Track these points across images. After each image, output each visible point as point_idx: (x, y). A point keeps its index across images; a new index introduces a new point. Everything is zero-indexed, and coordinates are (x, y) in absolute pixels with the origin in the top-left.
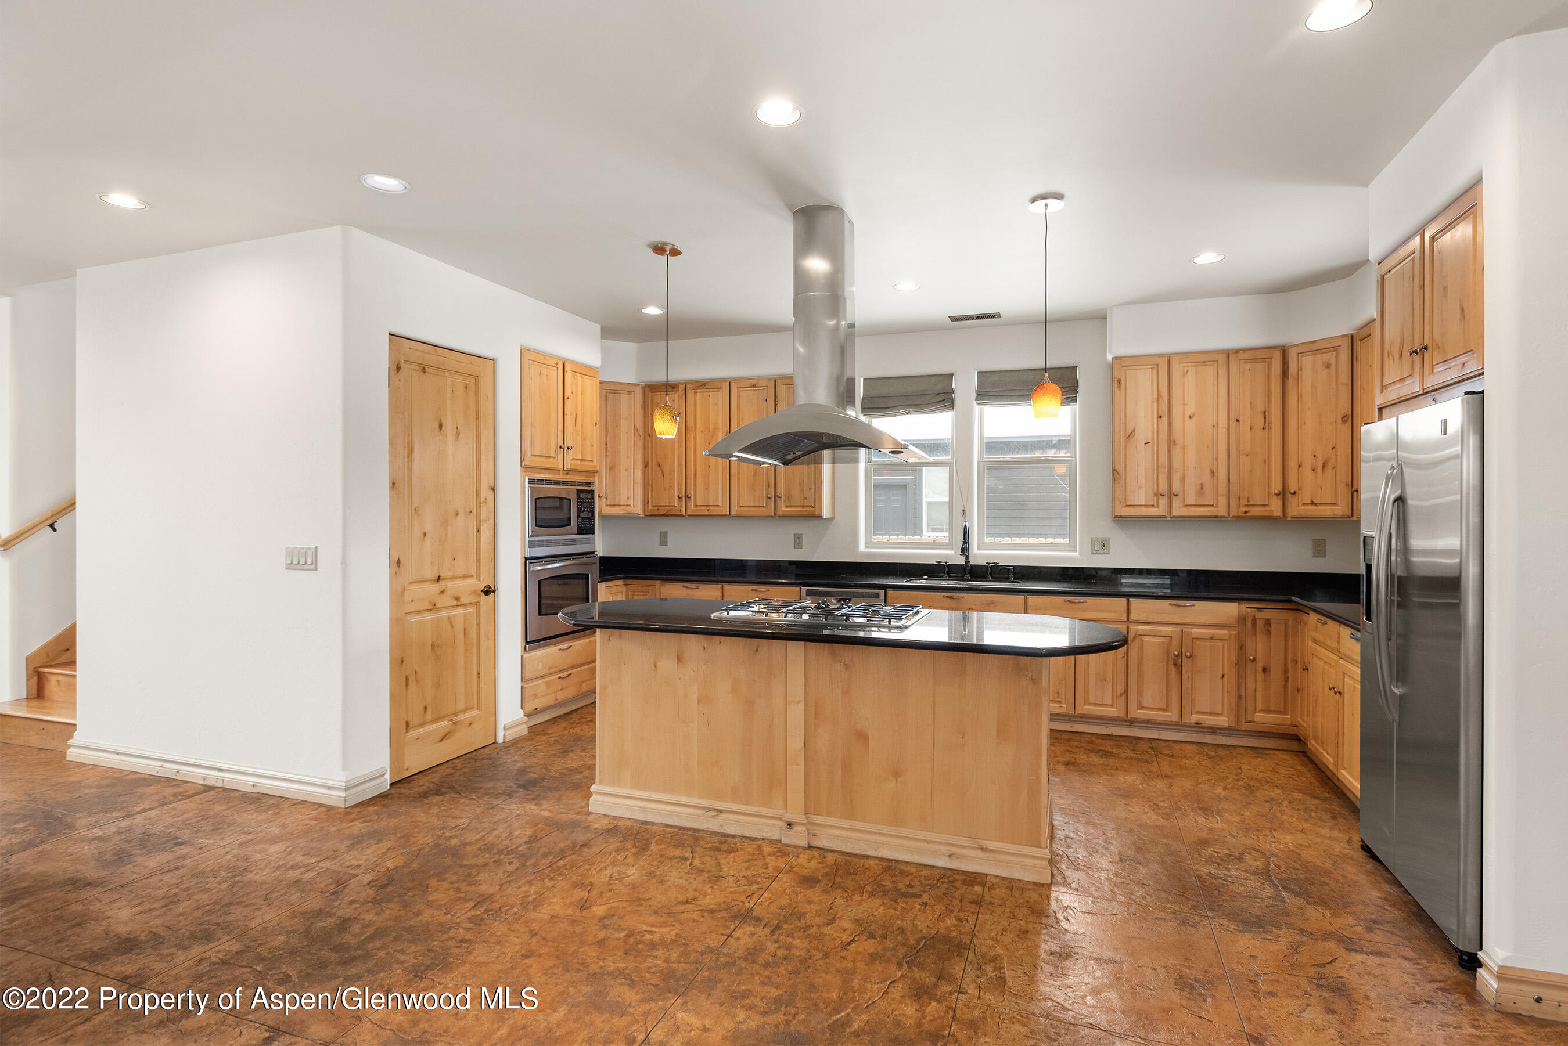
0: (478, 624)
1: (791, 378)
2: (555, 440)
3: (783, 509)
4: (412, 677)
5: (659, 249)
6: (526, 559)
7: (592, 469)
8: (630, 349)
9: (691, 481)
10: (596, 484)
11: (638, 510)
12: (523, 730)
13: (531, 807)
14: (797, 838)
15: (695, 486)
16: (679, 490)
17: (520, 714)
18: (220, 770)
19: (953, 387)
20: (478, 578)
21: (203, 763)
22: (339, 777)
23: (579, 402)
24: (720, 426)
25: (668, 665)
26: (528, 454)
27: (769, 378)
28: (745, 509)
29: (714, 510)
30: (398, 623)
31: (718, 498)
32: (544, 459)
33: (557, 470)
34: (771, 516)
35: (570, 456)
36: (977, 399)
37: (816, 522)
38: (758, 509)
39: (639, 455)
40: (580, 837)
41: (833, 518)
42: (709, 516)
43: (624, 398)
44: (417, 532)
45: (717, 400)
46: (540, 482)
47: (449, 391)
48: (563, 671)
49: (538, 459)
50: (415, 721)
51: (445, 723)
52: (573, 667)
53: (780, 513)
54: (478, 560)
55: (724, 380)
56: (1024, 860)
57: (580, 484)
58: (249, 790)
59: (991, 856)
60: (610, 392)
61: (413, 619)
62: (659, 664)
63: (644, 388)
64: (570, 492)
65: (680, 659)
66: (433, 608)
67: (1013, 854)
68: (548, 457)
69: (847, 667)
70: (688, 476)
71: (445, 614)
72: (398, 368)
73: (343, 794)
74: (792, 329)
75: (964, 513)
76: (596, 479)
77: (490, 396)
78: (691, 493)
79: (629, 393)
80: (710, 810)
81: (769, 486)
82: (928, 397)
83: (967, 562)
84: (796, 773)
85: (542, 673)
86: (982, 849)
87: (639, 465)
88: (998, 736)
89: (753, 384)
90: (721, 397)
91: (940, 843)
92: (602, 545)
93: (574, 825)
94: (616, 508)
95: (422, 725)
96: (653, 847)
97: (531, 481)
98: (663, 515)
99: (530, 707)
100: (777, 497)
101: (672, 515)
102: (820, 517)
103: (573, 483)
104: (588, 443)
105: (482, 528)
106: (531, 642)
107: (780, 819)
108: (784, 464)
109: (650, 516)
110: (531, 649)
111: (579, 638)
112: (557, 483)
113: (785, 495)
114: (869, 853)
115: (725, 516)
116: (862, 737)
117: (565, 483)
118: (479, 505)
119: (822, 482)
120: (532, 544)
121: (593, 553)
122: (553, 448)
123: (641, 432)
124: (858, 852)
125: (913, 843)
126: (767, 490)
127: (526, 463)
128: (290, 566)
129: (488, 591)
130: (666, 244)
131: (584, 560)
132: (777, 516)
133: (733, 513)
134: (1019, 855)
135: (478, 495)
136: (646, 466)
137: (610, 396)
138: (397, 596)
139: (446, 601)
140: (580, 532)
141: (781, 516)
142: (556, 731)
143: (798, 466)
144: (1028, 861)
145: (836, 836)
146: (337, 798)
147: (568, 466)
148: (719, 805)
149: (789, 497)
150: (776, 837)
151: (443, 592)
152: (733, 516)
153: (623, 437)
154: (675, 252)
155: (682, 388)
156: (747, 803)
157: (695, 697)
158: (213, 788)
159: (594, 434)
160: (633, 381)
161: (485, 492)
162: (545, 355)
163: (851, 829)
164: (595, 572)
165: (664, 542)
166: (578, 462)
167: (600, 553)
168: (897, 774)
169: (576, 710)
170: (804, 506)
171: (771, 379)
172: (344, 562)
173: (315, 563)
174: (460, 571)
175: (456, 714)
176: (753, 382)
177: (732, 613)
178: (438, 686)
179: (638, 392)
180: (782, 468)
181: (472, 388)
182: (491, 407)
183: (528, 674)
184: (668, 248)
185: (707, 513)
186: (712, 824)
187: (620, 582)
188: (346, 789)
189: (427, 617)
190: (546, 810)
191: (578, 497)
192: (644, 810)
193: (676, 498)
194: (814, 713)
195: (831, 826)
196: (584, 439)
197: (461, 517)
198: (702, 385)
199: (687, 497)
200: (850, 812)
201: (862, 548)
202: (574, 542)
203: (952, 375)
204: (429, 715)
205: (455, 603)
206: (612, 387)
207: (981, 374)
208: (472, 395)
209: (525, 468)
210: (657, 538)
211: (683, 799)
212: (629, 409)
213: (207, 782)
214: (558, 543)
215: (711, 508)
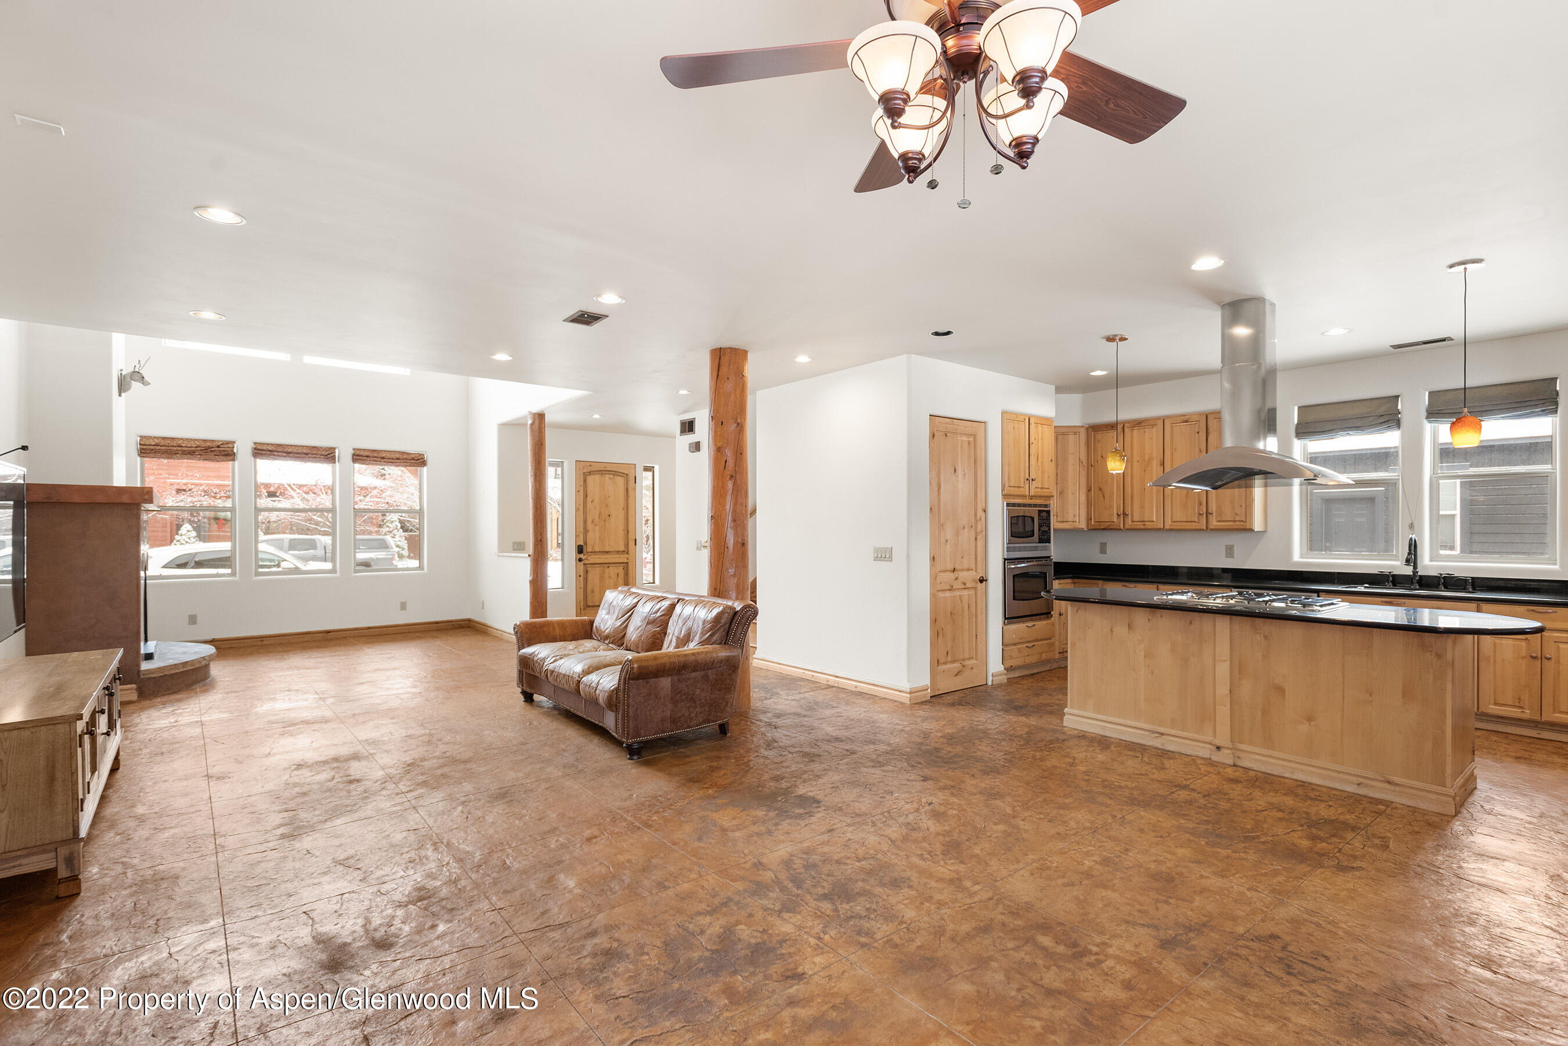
0: (976, 602)
1: (1219, 413)
2: (1024, 475)
3: (1214, 523)
4: (940, 632)
5: (1110, 339)
6: (1005, 559)
7: (1048, 494)
8: (1076, 398)
9: (1128, 502)
10: (1052, 506)
11: (1083, 525)
12: (1004, 679)
13: (1023, 719)
14: (1225, 757)
15: (1132, 505)
16: (1118, 508)
17: (1001, 668)
18: (837, 677)
19: (1399, 407)
20: (976, 571)
21: (827, 672)
22: (906, 686)
23: (1040, 445)
24: (1155, 456)
25: (1121, 630)
26: (1007, 485)
27: (1201, 414)
28: (1178, 524)
29: (1149, 525)
30: (933, 596)
31: (1153, 515)
32: (1016, 489)
33: (1025, 496)
34: (1203, 530)
35: (1034, 485)
36: (1427, 418)
37: (1249, 535)
38: (1188, 524)
39: (1083, 482)
40: (1061, 737)
41: (1265, 531)
42: (1144, 530)
43: (1071, 438)
44: (943, 540)
45: (1152, 436)
46: (1014, 505)
47: (960, 446)
48: (1029, 642)
49: (1012, 489)
50: (942, 660)
51: (957, 665)
52: (1036, 640)
53: (1211, 527)
54: (976, 559)
55: (1158, 418)
56: (1429, 795)
57: (1040, 506)
58: (854, 689)
59: (1397, 789)
60: (1061, 433)
61: (941, 594)
62: (1114, 630)
63: (1087, 429)
64: (1034, 512)
65: (1130, 627)
66: (951, 589)
67: (1418, 789)
68: (1019, 487)
69: (1266, 637)
70: (1126, 498)
71: (957, 593)
72: (934, 436)
73: (908, 696)
74: (1220, 372)
75: (1411, 526)
76: (1051, 502)
77: (983, 447)
78: (1128, 511)
79: (1075, 433)
80: (1154, 732)
81: (1200, 504)
82: (1371, 419)
83: (1415, 572)
84: (1223, 712)
85: (1017, 641)
86: (1389, 782)
87: (1084, 490)
88: (1403, 697)
89: (1185, 419)
90: (1155, 433)
91: (1349, 774)
92: (1057, 552)
93: (1054, 731)
94: (1065, 524)
95: (946, 663)
96: (1112, 748)
97: (1008, 505)
98: (1104, 529)
99: (1009, 664)
100: (1208, 513)
101: (1112, 529)
102: (1251, 530)
103: (1035, 506)
104: (1046, 475)
105: (978, 537)
106: (1009, 618)
107: (1210, 743)
108: (1214, 489)
109: (1092, 529)
110: (1009, 623)
111: (1040, 620)
112: (1025, 505)
113: (1217, 512)
114: (1286, 775)
115: (1159, 529)
116: (1280, 690)
117: (1030, 505)
118: (976, 522)
119: (1253, 500)
120: (1009, 549)
121: (1049, 557)
122: (1022, 481)
123: (1085, 463)
124: (1276, 773)
125: (1325, 772)
126: (1199, 508)
127: (1005, 492)
128: (876, 559)
129: (982, 581)
130: (1116, 336)
131: (1043, 562)
132: (1208, 529)
133: (1167, 527)
134: (1423, 790)
135: (976, 515)
136: (1089, 490)
137: (1060, 437)
138: (934, 578)
139: (958, 585)
140: (1041, 541)
141: (1212, 530)
142: (1027, 683)
143: (1228, 490)
144: (1433, 796)
145: (1257, 760)
146: (905, 698)
147: (1032, 493)
148: (1161, 730)
149: (1220, 513)
150: (1207, 756)
151: (956, 579)
152: (1167, 530)
153: (1070, 468)
154: (1123, 339)
155: (1120, 427)
156: (1183, 730)
157: (1142, 654)
158: (833, 687)
159: (1050, 468)
160: (1077, 422)
161: (980, 513)
162: (1017, 414)
163: (1270, 757)
164: (1050, 572)
165: (1103, 549)
166: (1039, 490)
167: (1055, 558)
168: (1310, 719)
169: (1038, 673)
170: (1235, 521)
171: (1203, 414)
172: (908, 557)
173: (891, 557)
174: (966, 567)
175: (964, 660)
176: (1186, 418)
177: (1169, 597)
178: (954, 641)
179: (1083, 432)
180: (1213, 493)
181: (972, 444)
182: (983, 454)
183: (1006, 641)
184: (1117, 338)
185: (1143, 527)
186: (1157, 743)
187: (1069, 581)
188: (910, 693)
189: (948, 594)
190: (1033, 721)
191: (1039, 516)
192: (1104, 728)
193: (1115, 515)
194: (1239, 670)
195: (1252, 753)
196: (1043, 473)
197: (966, 530)
198: (1139, 423)
199: (1125, 514)
200: (1269, 742)
201: (1296, 557)
202: (1036, 549)
203: (1397, 397)
204: (949, 658)
205: (963, 587)
206: (1063, 430)
207: (1432, 394)
208: (972, 448)
209: (1005, 496)
210: (1097, 548)
211: (1133, 723)
212: (1076, 448)
213: (829, 683)
214: (1025, 549)
215: (1146, 523)
